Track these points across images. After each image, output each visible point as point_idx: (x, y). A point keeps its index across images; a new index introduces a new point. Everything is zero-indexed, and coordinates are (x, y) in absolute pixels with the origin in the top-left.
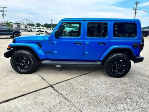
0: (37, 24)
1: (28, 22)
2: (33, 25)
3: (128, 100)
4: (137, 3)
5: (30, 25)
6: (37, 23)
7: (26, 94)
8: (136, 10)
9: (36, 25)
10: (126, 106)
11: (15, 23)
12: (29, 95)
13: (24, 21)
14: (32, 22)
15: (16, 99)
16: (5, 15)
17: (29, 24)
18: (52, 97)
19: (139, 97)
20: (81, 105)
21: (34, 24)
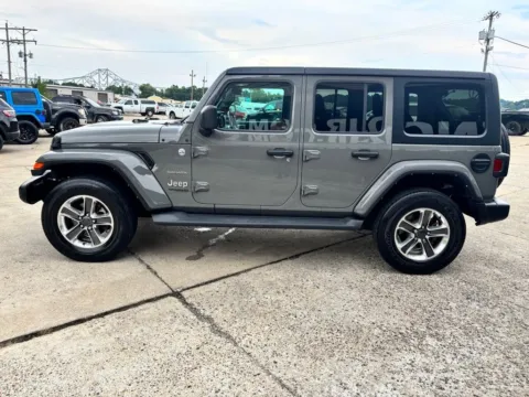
0: (142, 88)
1: (111, 82)
2: (128, 91)
3: (429, 340)
4: (491, 17)
5: (118, 91)
6: (141, 84)
7: (90, 318)
8: (488, 40)
9: (139, 92)
10: (419, 359)
11: (63, 84)
12: (98, 322)
13: (96, 78)
14: (124, 81)
15: (56, 334)
16: (31, 55)
17: (112, 89)
18: (175, 326)
19: (468, 331)
20: (269, 354)
21: (132, 87)
